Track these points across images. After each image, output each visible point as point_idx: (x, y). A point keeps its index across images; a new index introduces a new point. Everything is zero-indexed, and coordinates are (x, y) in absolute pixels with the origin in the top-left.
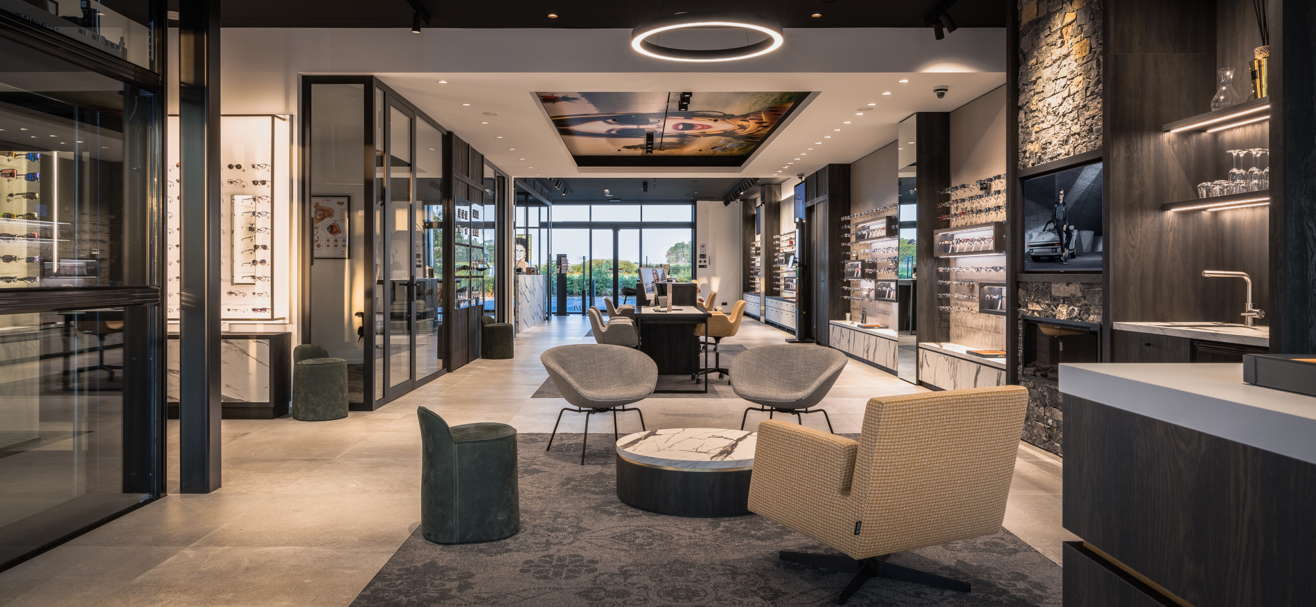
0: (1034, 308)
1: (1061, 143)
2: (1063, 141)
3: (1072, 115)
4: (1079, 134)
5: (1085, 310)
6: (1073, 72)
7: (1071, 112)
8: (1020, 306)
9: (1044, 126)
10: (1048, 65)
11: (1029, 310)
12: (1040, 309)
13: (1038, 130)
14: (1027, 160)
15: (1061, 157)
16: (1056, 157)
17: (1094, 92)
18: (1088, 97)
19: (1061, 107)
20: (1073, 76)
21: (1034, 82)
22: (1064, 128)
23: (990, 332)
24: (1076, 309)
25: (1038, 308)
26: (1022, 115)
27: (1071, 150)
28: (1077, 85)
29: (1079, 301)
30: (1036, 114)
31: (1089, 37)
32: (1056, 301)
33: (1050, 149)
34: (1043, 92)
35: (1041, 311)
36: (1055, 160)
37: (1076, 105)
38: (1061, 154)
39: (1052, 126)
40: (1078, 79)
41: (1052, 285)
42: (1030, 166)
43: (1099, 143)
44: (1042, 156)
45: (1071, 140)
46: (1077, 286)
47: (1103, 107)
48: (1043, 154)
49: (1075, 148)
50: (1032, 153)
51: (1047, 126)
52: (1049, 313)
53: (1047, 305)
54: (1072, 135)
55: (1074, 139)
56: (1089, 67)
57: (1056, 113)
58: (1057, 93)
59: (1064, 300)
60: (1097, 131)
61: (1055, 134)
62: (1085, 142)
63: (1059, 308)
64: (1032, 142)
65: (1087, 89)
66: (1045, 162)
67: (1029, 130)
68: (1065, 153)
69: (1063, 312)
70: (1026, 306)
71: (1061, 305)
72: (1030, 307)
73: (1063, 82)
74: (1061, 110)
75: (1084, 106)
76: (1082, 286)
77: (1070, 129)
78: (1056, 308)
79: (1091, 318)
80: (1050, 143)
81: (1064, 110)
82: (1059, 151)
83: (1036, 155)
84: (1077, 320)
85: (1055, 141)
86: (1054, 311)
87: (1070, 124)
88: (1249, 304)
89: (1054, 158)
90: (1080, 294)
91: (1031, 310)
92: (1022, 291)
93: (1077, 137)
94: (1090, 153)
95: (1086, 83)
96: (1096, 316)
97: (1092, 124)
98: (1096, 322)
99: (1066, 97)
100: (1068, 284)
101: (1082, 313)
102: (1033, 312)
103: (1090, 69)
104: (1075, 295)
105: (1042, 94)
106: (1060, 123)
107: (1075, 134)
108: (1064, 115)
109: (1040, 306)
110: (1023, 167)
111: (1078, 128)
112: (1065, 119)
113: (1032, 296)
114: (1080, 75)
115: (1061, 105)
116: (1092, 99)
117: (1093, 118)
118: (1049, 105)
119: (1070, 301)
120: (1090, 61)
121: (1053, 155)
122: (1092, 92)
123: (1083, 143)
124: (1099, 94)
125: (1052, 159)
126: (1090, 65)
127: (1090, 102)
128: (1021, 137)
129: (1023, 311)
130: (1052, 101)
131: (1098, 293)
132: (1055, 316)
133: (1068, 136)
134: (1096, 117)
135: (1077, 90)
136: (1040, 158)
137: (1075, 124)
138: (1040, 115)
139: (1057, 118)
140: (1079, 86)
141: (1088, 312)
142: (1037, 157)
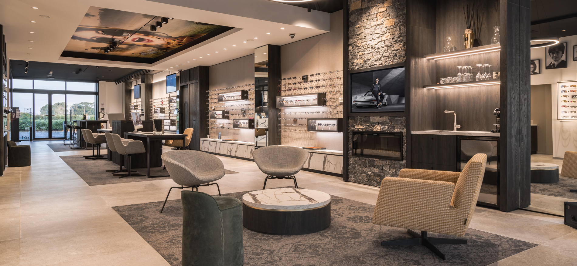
0: (359, 127)
1: (376, 60)
2: (378, 59)
3: (384, 49)
4: (388, 57)
5: (392, 127)
6: (384, 31)
7: (383, 48)
8: (349, 127)
9: (366, 53)
10: (368, 28)
11: (355, 128)
12: (363, 127)
13: (362, 54)
14: (355, 66)
15: (376, 66)
16: (373, 65)
17: (397, 40)
18: (393, 42)
19: (376, 46)
20: (383, 33)
21: (359, 35)
22: (378, 54)
23: (307, 139)
24: (386, 127)
25: (362, 127)
26: (350, 48)
27: (384, 63)
28: (387, 37)
29: (388, 123)
30: (360, 47)
31: (395, 18)
32: (374, 124)
33: (369, 62)
34: (364, 39)
35: (364, 128)
36: (373, 67)
37: (386, 45)
38: (376, 64)
39: (371, 53)
40: (387, 34)
41: (371, 117)
42: (356, 69)
43: (400, 60)
44: (364, 65)
45: (383, 59)
46: (386, 117)
47: (403, 46)
48: (365, 64)
49: (385, 62)
50: (357, 63)
51: (367, 53)
52: (369, 129)
53: (367, 126)
54: (384, 57)
55: (385, 58)
56: (394, 30)
57: (373, 48)
58: (374, 40)
59: (379, 123)
60: (399, 56)
61: (373, 56)
62: (391, 60)
63: (375, 127)
64: (358, 59)
65: (393, 39)
66: (366, 68)
67: (355, 54)
68: (379, 64)
69: (378, 128)
70: (354, 127)
71: (376, 125)
72: (356, 127)
73: (378, 35)
74: (377, 47)
75: (391, 46)
76: (389, 118)
77: (382, 54)
78: (373, 127)
79: (396, 130)
80: (369, 60)
81: (378, 47)
82: (375, 63)
83: (360, 64)
84: (387, 131)
85: (372, 59)
86: (372, 128)
87: (382, 52)
88: (455, 123)
89: (372, 66)
90: (389, 121)
91: (357, 128)
92: (351, 120)
93: (387, 58)
94: (396, 64)
95: (392, 36)
96: (398, 129)
97: (396, 53)
98: (398, 131)
99: (380, 42)
100: (381, 117)
101: (390, 128)
102: (358, 129)
103: (395, 31)
104: (385, 121)
105: (364, 40)
106: (376, 52)
107: (385, 56)
108: (378, 49)
109: (363, 126)
110: (352, 69)
111: (387, 54)
112: (379, 50)
113: (358, 123)
114: (388, 33)
115: (377, 44)
116: (396, 43)
117: (397, 50)
118: (369, 44)
119: (382, 123)
120: (395, 28)
121: (371, 65)
122: (396, 40)
123: (390, 60)
124: (401, 41)
125: (370, 66)
126: (395, 29)
127: (395, 44)
128: (350, 57)
129: (352, 129)
130: (370, 43)
131: (400, 120)
132: (373, 130)
133: (381, 57)
134: (399, 50)
135: (386, 39)
136: (363, 66)
137: (386, 53)
138: (363, 48)
139: (374, 50)
140: (388, 38)
141: (393, 127)
142: (361, 65)
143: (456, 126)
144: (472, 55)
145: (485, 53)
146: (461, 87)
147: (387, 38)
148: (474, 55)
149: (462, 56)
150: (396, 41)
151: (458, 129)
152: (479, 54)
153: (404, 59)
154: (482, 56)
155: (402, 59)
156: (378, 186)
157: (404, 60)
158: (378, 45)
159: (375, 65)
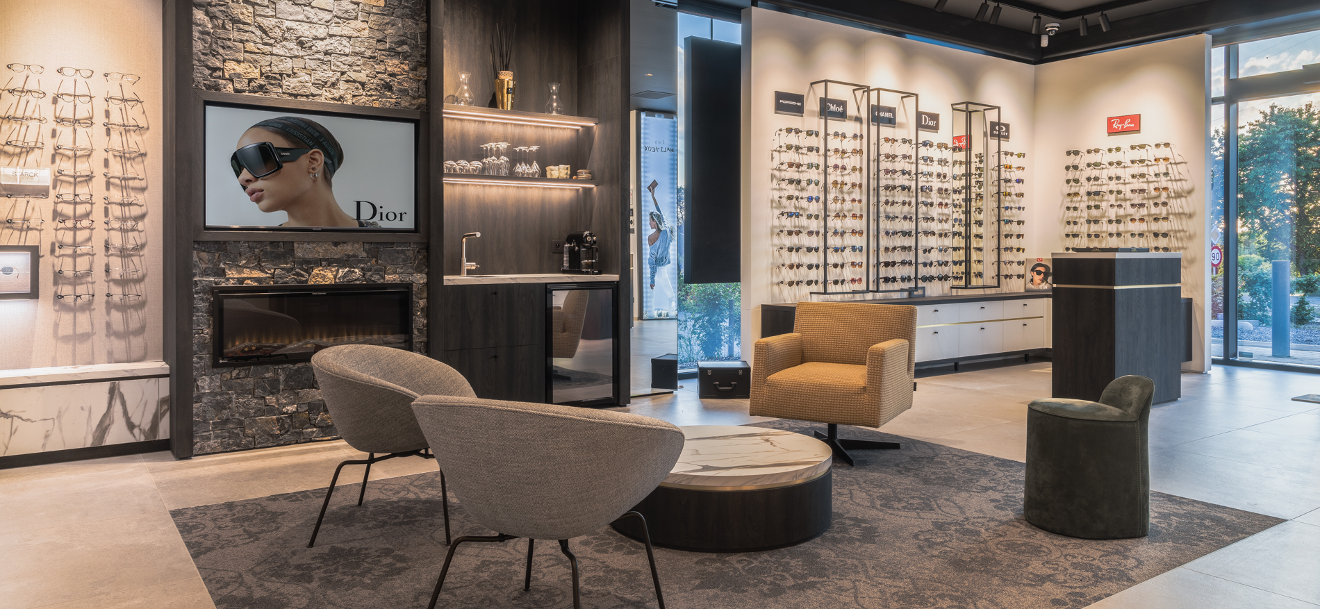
0: (244, 276)
1: (321, 82)
2: (326, 83)
3: (350, 59)
4: (363, 84)
5: (375, 271)
6: (347, 12)
7: (347, 55)
8: (195, 275)
9: (275, 51)
11: (228, 279)
12: (263, 275)
13: (257, 51)
14: (224, 82)
15: (317, 99)
16: (307, 96)
17: (394, 49)
19: (319, 43)
20: (346, 16)
22: (325, 67)
24: (356, 270)
25: (257, 274)
27: (349, 97)
28: (360, 29)
29: (361, 261)
32: (309, 264)
33: (290, 83)
35: (268, 277)
36: (304, 99)
37: (357, 51)
38: (320, 95)
39: (296, 57)
40: (358, 24)
41: (295, 245)
42: (230, 88)
43: (405, 103)
44: (268, 87)
45: (342, 85)
46: (355, 245)
47: (412, 70)
48: (272, 84)
49: (354, 96)
50: (239, 76)
51: (282, 53)
52: (290, 279)
53: (283, 269)
54: (347, 81)
55: (351, 85)
56: (385, 21)
57: (307, 45)
58: (311, 22)
59: (330, 262)
60: (400, 91)
61: (305, 68)
62: (374, 95)
63: (316, 271)
64: (239, 62)
65: (379, 41)
66: (275, 96)
67: (229, 43)
68: (330, 96)
69: (326, 276)
70: (222, 273)
71: (321, 268)
72: (232, 274)
73: (328, 16)
74: (321, 45)
75: (371, 57)
76: (367, 246)
77: (343, 73)
78: (306, 271)
79: (390, 278)
80: (289, 76)
81: (328, 48)
82: (314, 90)
83: (250, 80)
84: (358, 283)
85: (304, 77)
86: (303, 276)
87: (345, 68)
88: (464, 259)
89: (302, 96)
90: (364, 254)
91: (233, 279)
92: (204, 255)
93: (360, 87)
94: (389, 110)
95: (379, 35)
96: (397, 276)
97: (390, 81)
98: (398, 281)
99: (335, 36)
100: (336, 244)
101: (369, 274)
102: (241, 281)
103: (387, 24)
104: (354, 256)
105: (268, 10)
106: (319, 60)
107: (354, 81)
108: (326, 53)
109: (263, 271)
110: (209, 87)
111: (362, 77)
112: (327, 58)
113: (244, 262)
114: (362, 21)
115: (322, 39)
116: (389, 55)
117: (392, 75)
118: (289, 29)
119: (342, 262)
120: (385, 15)
121: (301, 92)
122: (389, 48)
123: (371, 96)
124: (405, 56)
125: (296, 96)
126: (387, 19)
127: (385, 57)
128: (198, 46)
129: (210, 281)
130: (296, 27)
131: (403, 251)
132: (307, 281)
133: (337, 80)
134: (400, 77)
135: (356, 35)
136: (261, 87)
137: (354, 71)
138: (259, 33)
139: (309, 52)
140: (362, 33)
141: (382, 271)
142: (253, 84)
143: (467, 265)
144: (490, 122)
145: (515, 124)
146: (468, 185)
147: (358, 34)
148: (494, 123)
149: (470, 120)
150: (390, 50)
151: (470, 272)
152: (504, 124)
153: (413, 102)
154: (510, 128)
155: (410, 102)
156: (329, 438)
157: (415, 105)
158: (326, 42)
159: (314, 95)
